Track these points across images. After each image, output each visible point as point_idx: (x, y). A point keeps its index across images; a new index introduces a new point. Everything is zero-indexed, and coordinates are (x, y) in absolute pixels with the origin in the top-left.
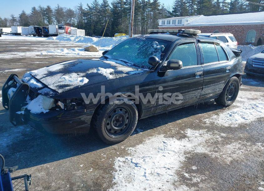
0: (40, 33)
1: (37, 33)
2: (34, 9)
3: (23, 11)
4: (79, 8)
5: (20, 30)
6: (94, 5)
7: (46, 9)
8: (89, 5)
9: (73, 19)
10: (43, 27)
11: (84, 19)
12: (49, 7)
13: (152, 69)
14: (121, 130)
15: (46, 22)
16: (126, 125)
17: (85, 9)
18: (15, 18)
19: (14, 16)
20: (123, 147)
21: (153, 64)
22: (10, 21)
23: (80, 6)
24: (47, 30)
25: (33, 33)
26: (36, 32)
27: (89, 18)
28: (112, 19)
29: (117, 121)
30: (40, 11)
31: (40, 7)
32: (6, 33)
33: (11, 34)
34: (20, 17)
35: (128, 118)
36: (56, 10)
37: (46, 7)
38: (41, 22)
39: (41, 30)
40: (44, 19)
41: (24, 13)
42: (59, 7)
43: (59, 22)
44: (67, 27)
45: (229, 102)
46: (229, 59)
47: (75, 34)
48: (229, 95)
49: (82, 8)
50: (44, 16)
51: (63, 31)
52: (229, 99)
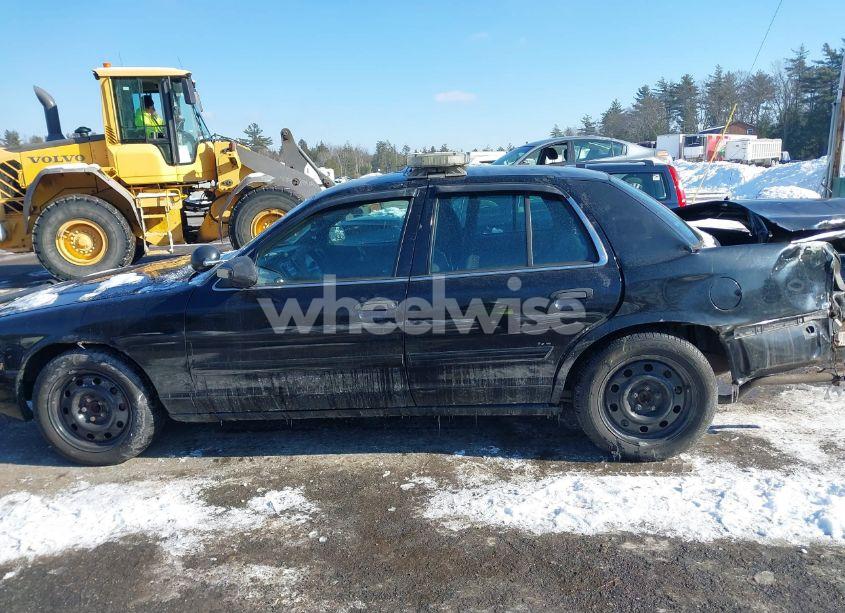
2: (644, 91)
3: (615, 104)
4: (789, 65)
7: (679, 87)
8: (832, 48)
12: (687, 80)
14: (108, 435)
16: (120, 424)
17: (813, 64)
18: (593, 126)
19: (591, 121)
23: (795, 57)
30: (661, 96)
31: (663, 85)
34: (604, 121)
35: (123, 407)
36: (707, 85)
37: (678, 81)
40: (668, 118)
41: (615, 109)
42: (721, 72)
43: (713, 120)
44: (714, 136)
45: (641, 444)
46: (604, 257)
47: (739, 156)
48: (633, 410)
49: (803, 63)
50: (669, 109)
51: (698, 151)
52: (644, 429)
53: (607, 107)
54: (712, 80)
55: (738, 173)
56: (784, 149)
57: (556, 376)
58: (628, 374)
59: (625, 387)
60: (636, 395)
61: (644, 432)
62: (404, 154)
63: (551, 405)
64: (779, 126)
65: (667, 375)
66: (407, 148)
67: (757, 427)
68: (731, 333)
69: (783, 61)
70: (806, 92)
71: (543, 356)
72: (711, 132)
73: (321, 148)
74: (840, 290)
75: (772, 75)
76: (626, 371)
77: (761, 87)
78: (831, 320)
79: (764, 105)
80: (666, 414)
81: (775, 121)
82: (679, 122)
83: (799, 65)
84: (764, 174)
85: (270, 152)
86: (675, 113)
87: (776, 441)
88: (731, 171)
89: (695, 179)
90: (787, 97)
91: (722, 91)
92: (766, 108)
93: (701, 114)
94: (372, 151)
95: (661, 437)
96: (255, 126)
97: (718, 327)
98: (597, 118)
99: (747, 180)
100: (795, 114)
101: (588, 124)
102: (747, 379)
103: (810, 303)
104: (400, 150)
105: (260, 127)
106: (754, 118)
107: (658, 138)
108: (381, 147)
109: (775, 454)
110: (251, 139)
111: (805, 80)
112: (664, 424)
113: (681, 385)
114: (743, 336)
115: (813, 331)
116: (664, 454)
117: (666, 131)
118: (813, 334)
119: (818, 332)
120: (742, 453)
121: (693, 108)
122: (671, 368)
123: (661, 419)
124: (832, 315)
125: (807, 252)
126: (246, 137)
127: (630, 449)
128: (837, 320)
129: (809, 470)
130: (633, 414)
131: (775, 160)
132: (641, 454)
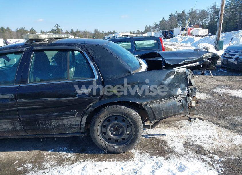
2: (171, 15)
3: (163, 19)
4: (212, 8)
6: (229, 1)
7: (181, 14)
10: (170, 31)
12: (183, 12)
19: (156, 24)
23: (213, 5)
24: (172, 33)
25: (162, 36)
30: (176, 16)
31: (176, 13)
34: (160, 24)
36: (189, 13)
37: (181, 12)
39: (167, 33)
40: (178, 23)
41: (163, 20)
42: (192, 10)
43: (190, 23)
44: (190, 28)
45: (115, 147)
46: (97, 77)
47: (196, 34)
48: (112, 134)
49: (215, 7)
50: (178, 20)
51: (185, 32)
52: (117, 141)
53: (161, 20)
54: (190, 12)
55: (193, 39)
56: (209, 32)
57: (81, 122)
58: (109, 121)
59: (108, 126)
60: (112, 128)
61: (116, 142)
62: (102, 33)
63: (82, 133)
64: (209, 25)
65: (124, 121)
66: (103, 31)
67: (165, 135)
68: (146, 105)
69: (210, 7)
70: (216, 15)
71: (74, 116)
72: (190, 27)
73: (78, 31)
74: (192, 85)
75: (207, 10)
76: (108, 120)
77: (204, 14)
78: (188, 98)
79: (205, 19)
80: (124, 135)
81: (208, 24)
82: (181, 24)
83: (214, 8)
84: (201, 39)
85: (62, 33)
86: (180, 21)
87: (169, 142)
88: (192, 38)
89: (182, 41)
90: (211, 17)
91: (193, 15)
92: (205, 20)
93: (187, 22)
94: (93, 32)
95: (123, 144)
96: (58, 25)
97: (141, 103)
98: (158, 23)
99: (196, 41)
100: (213, 22)
101: (155, 24)
102: (156, 121)
103: (179, 91)
104: (101, 32)
105: (59, 25)
106: (202, 23)
107: (174, 29)
108: (95, 31)
109: (166, 149)
110: (56, 29)
111: (216, 12)
112: (124, 139)
113: (129, 125)
114: (151, 106)
115: (180, 102)
116: (124, 151)
117: (177, 27)
118: (181, 103)
119: (182, 102)
120: (155, 148)
121: (185, 20)
122: (125, 118)
123: (122, 137)
124: (188, 95)
125: (178, 72)
126: (55, 28)
127: (111, 149)
128: (190, 97)
129: (175, 156)
130: (112, 136)
131: (207, 35)
132: (115, 151)
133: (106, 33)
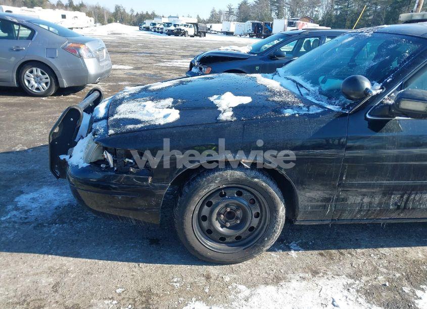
0: (259, 31)
1: (255, 32)
5: (233, 27)
9: (316, 9)
10: (265, 23)
11: (336, 9)
13: (348, 108)
14: (238, 238)
15: (273, 14)
16: (251, 229)
18: (233, 10)
19: (232, 7)
20: (227, 279)
21: (353, 96)
22: (226, 14)
24: (269, 28)
25: (250, 32)
26: (254, 30)
27: (345, 6)
28: (389, 9)
29: (230, 216)
32: (215, 31)
33: (221, 32)
34: (239, 8)
35: (257, 216)
38: (266, 15)
39: (262, 27)
41: (245, 2)
43: (293, 14)
44: (302, 22)
66: (132, 11)
70: (336, 5)
86: (275, 8)
90: (327, 6)
101: (230, 9)
107: (275, 20)
108: (118, 8)
133: (137, 14)
